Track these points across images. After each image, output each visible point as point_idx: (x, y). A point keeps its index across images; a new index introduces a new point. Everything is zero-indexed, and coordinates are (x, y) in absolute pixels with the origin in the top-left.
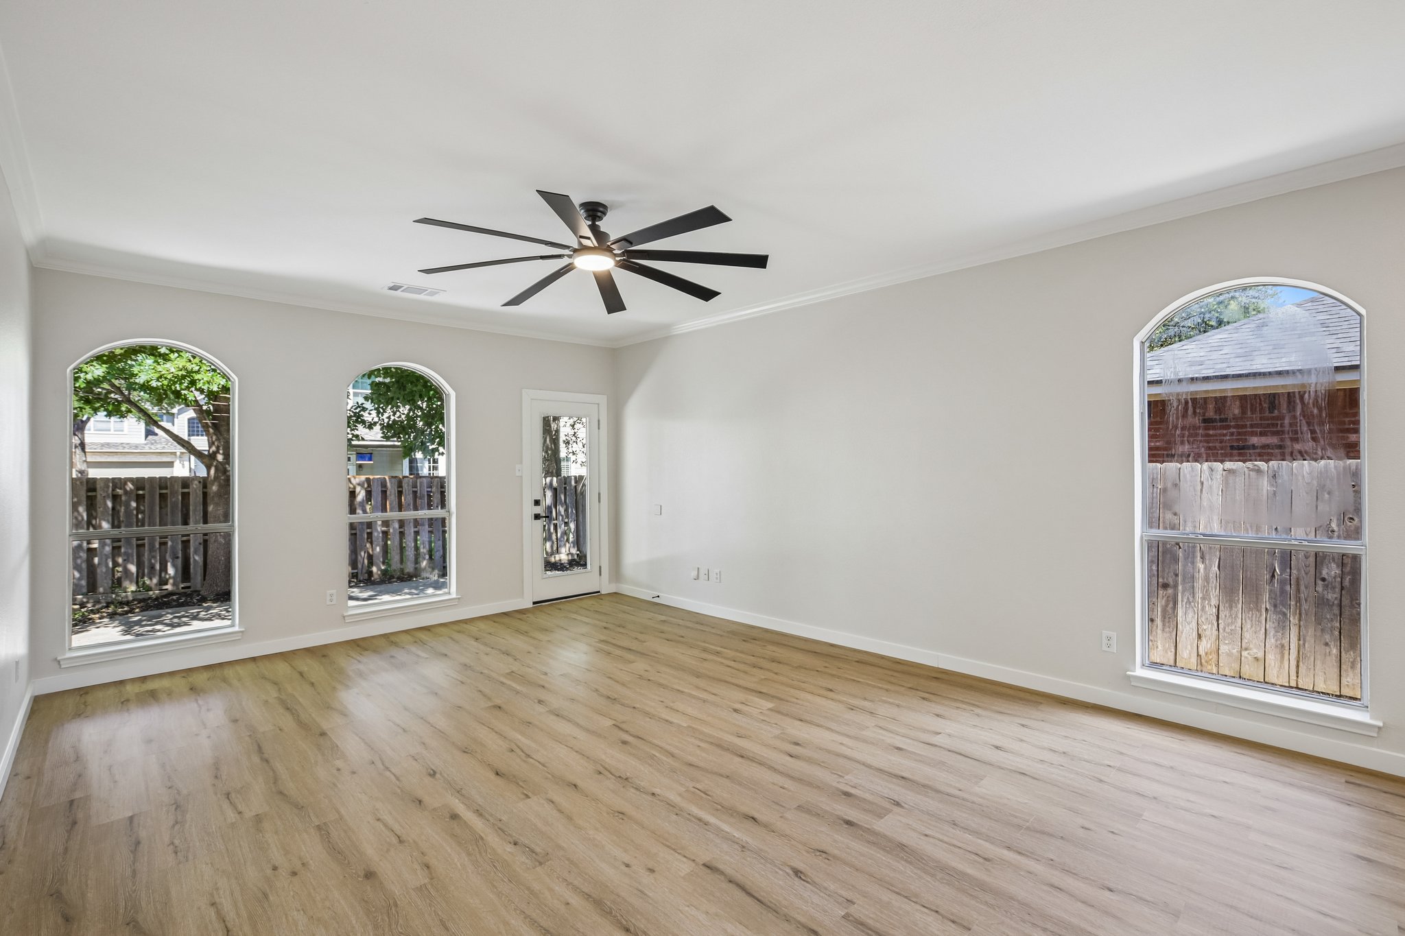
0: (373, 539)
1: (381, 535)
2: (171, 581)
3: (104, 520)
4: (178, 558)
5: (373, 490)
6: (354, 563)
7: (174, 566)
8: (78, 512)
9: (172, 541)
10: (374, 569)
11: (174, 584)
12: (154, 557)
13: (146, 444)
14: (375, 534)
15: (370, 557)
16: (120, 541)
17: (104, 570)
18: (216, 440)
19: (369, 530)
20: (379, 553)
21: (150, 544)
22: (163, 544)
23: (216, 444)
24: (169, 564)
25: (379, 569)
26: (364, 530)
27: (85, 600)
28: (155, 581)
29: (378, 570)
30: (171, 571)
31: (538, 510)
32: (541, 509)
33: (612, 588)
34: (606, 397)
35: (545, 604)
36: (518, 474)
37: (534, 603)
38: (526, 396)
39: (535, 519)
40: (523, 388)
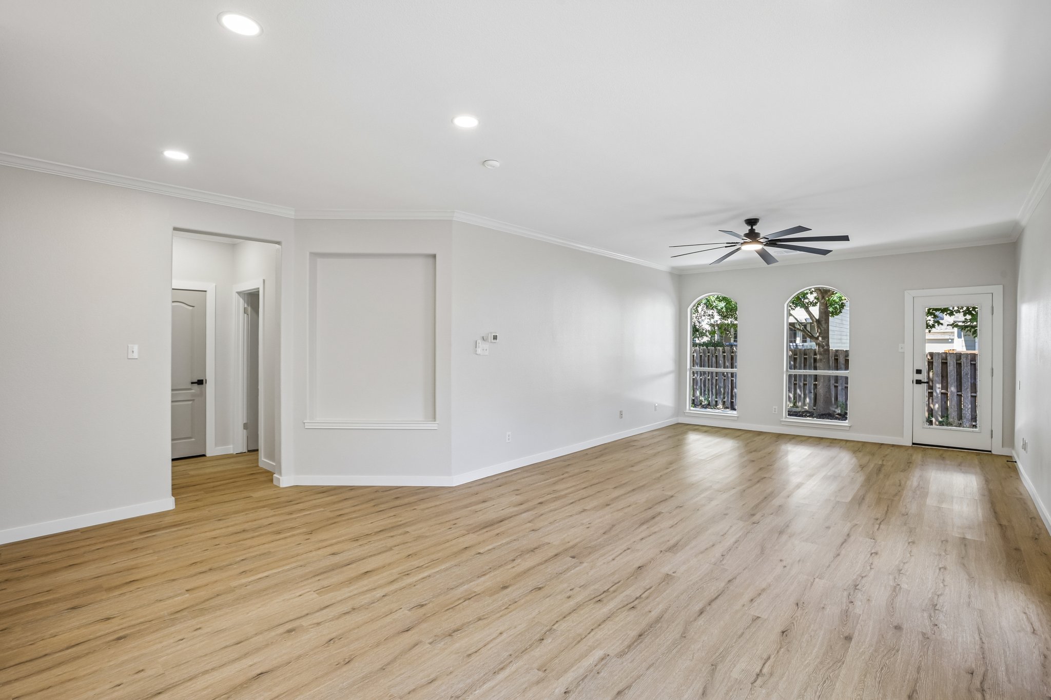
0: (934, 398)
1: (940, 395)
4: (811, 393)
11: (808, 407)
14: (935, 394)
31: (919, 377)
32: (923, 377)
33: (1005, 452)
34: (1002, 286)
35: (923, 447)
36: (900, 350)
37: (913, 444)
38: (908, 295)
39: (917, 383)
40: (905, 290)
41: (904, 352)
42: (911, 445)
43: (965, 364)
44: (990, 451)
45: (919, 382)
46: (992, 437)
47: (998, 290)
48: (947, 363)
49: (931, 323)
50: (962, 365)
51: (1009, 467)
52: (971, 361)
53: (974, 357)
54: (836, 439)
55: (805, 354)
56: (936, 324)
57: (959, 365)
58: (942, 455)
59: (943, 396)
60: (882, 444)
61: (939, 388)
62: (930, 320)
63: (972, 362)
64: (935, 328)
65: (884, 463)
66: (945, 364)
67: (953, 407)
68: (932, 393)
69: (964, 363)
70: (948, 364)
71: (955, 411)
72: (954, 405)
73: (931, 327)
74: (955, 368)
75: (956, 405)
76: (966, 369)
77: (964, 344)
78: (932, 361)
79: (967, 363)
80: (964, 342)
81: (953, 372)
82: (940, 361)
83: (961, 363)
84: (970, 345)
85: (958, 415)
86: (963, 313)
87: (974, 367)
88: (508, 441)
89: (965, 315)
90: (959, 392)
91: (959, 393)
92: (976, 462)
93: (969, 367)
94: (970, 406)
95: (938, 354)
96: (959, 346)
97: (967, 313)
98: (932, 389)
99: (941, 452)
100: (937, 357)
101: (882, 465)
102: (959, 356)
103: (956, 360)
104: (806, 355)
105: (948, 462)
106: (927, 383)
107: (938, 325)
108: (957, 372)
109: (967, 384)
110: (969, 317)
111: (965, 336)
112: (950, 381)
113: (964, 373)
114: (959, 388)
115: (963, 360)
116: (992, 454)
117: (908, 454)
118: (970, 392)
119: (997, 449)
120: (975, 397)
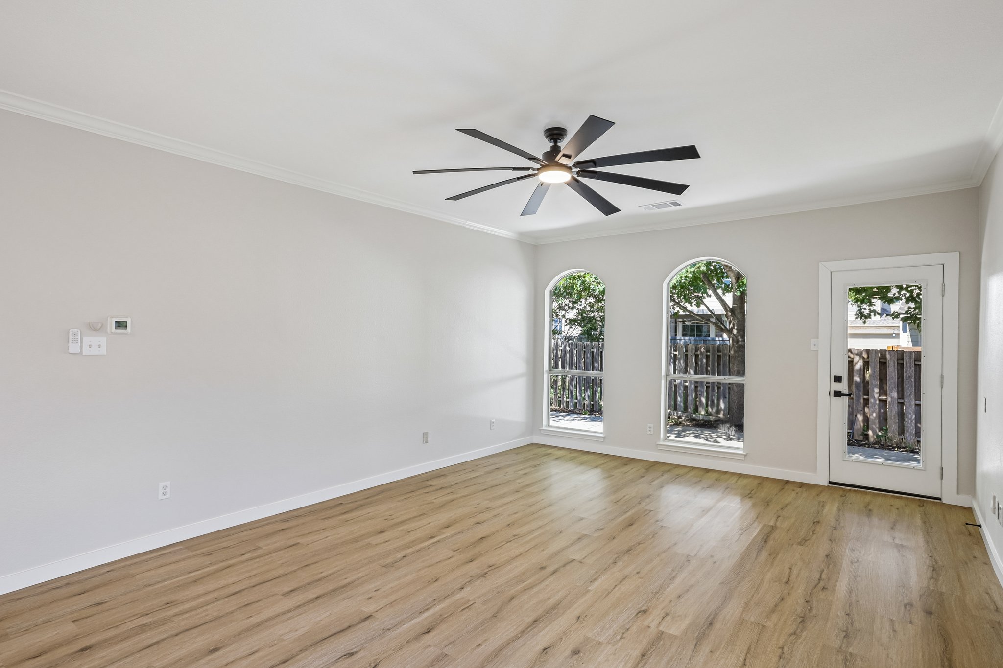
1: (877, 402)
2: (722, 412)
3: (691, 369)
4: (726, 398)
5: (870, 361)
6: (851, 423)
7: (724, 402)
8: (680, 363)
9: (723, 387)
10: (870, 433)
11: (724, 415)
12: (714, 395)
13: (880, 321)
14: (872, 400)
15: (866, 420)
16: (698, 383)
17: (691, 399)
18: (733, 320)
19: (866, 397)
20: (875, 418)
21: (712, 387)
22: (719, 388)
23: (733, 321)
24: (721, 401)
25: (874, 432)
26: (860, 396)
27: (681, 415)
28: (714, 410)
29: (873, 434)
30: (722, 406)
31: (838, 387)
32: (843, 387)
33: (962, 500)
34: (958, 253)
35: (844, 487)
36: (813, 348)
37: (830, 483)
38: (825, 269)
39: (835, 395)
40: (821, 262)
41: (818, 351)
42: (826, 484)
43: (908, 365)
44: (940, 499)
45: (838, 394)
46: (942, 478)
47: (952, 260)
48: (886, 363)
49: (866, 312)
50: (905, 366)
51: (970, 534)
52: (915, 361)
53: (918, 356)
54: (726, 473)
55: (719, 351)
56: (872, 314)
57: (901, 366)
58: (868, 504)
59: (881, 403)
60: (788, 482)
61: (877, 393)
62: (865, 309)
63: (917, 363)
64: (870, 318)
65: (778, 524)
66: (883, 364)
67: (893, 418)
68: (868, 400)
69: (906, 363)
70: (888, 364)
71: (895, 423)
72: (894, 416)
73: (866, 317)
74: (896, 370)
75: (897, 416)
76: (909, 371)
77: (910, 340)
78: (868, 360)
79: (910, 363)
80: (910, 337)
81: (893, 374)
82: (878, 361)
83: (903, 363)
84: (915, 342)
85: (899, 427)
86: (905, 300)
87: (918, 367)
88: (161, 497)
89: (907, 302)
90: (900, 399)
91: (901, 401)
92: (918, 521)
93: (913, 368)
94: (914, 417)
95: (876, 351)
96: (904, 342)
97: (910, 301)
98: (868, 395)
99: (868, 498)
100: (874, 355)
101: (773, 528)
102: (900, 355)
103: (897, 360)
104: (721, 352)
105: (875, 520)
106: (849, 395)
107: (875, 315)
108: (898, 374)
109: (909, 390)
110: (912, 305)
111: (911, 330)
112: (890, 385)
113: (906, 376)
114: (901, 395)
115: (906, 359)
116: (942, 503)
117: (819, 502)
118: (914, 400)
119: (950, 497)
120: (919, 405)
